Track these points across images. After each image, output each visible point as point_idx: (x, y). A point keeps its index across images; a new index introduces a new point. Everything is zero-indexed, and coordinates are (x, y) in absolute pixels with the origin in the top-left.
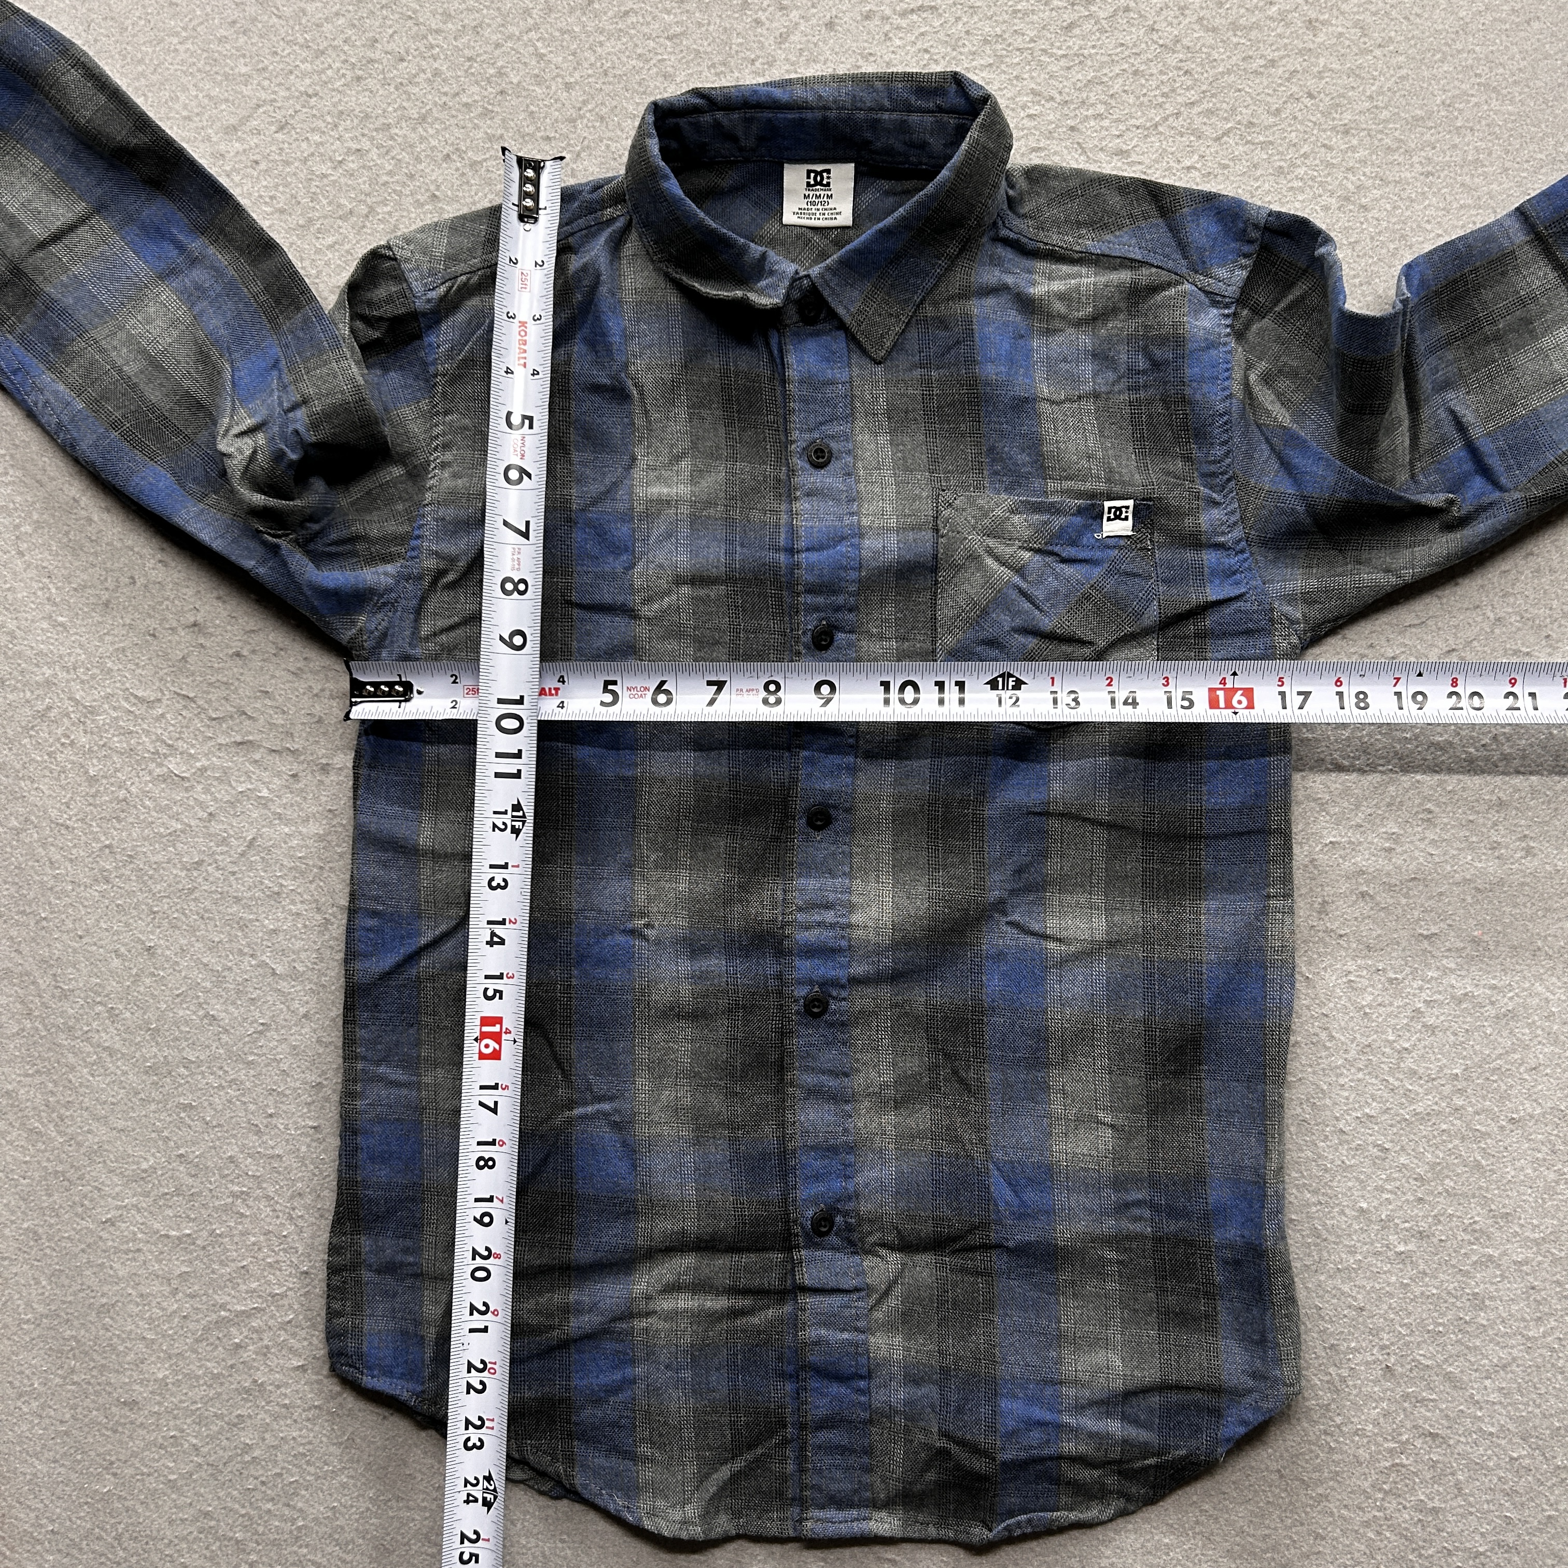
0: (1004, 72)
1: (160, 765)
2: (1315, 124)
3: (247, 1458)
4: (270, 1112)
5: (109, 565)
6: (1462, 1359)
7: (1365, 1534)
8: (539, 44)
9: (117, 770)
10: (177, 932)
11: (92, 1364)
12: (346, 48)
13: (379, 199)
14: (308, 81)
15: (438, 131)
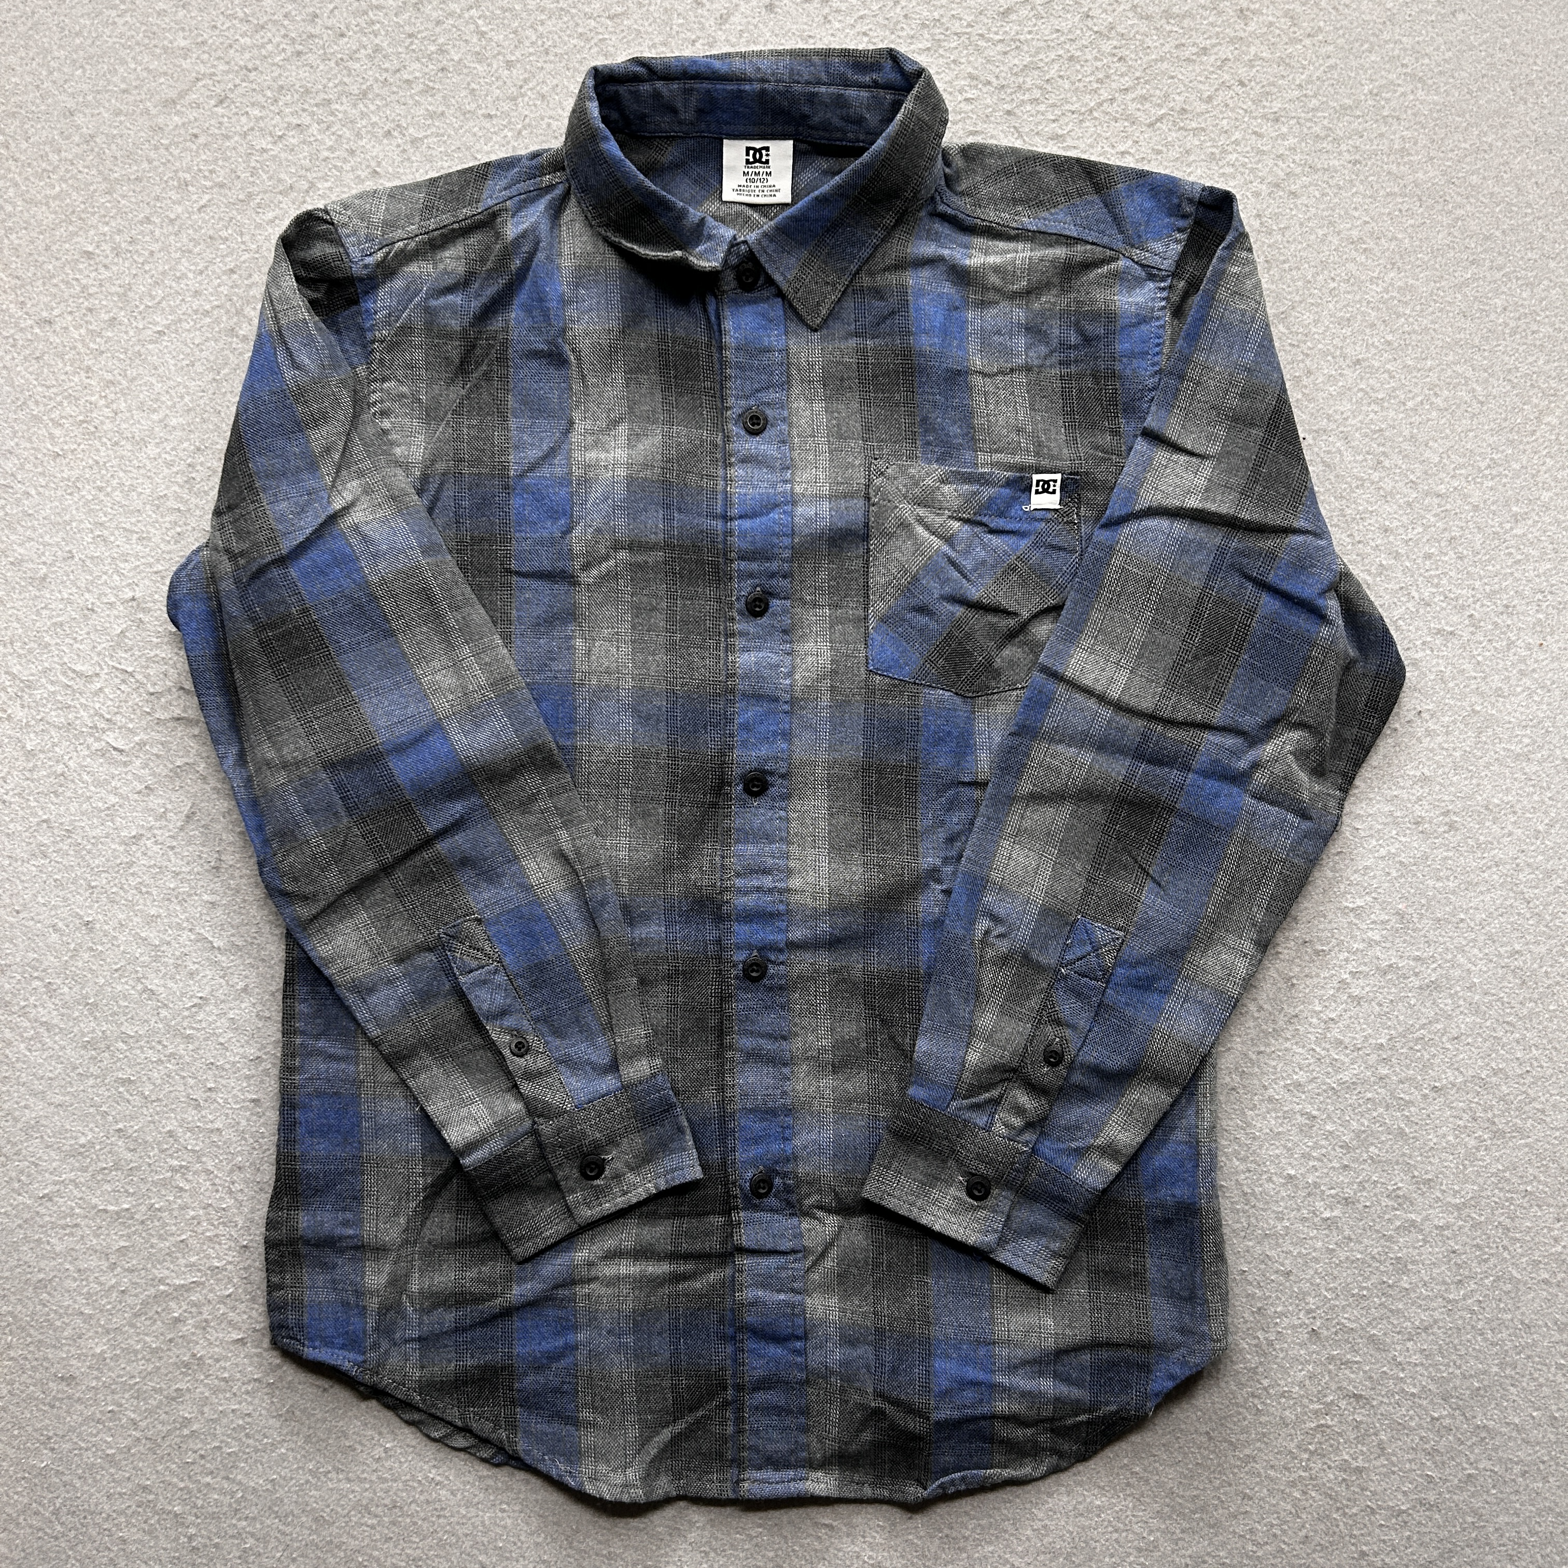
0: (942, 56)
1: (98, 740)
2: (1246, 111)
3: (186, 1432)
4: (209, 1086)
5: (47, 538)
6: (1384, 1322)
7: (1290, 1495)
8: (480, 22)
9: (54, 745)
10: (116, 907)
11: (29, 1340)
12: (286, 22)
13: (320, 174)
14: (247, 56)
15: (378, 107)
